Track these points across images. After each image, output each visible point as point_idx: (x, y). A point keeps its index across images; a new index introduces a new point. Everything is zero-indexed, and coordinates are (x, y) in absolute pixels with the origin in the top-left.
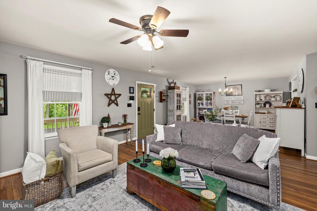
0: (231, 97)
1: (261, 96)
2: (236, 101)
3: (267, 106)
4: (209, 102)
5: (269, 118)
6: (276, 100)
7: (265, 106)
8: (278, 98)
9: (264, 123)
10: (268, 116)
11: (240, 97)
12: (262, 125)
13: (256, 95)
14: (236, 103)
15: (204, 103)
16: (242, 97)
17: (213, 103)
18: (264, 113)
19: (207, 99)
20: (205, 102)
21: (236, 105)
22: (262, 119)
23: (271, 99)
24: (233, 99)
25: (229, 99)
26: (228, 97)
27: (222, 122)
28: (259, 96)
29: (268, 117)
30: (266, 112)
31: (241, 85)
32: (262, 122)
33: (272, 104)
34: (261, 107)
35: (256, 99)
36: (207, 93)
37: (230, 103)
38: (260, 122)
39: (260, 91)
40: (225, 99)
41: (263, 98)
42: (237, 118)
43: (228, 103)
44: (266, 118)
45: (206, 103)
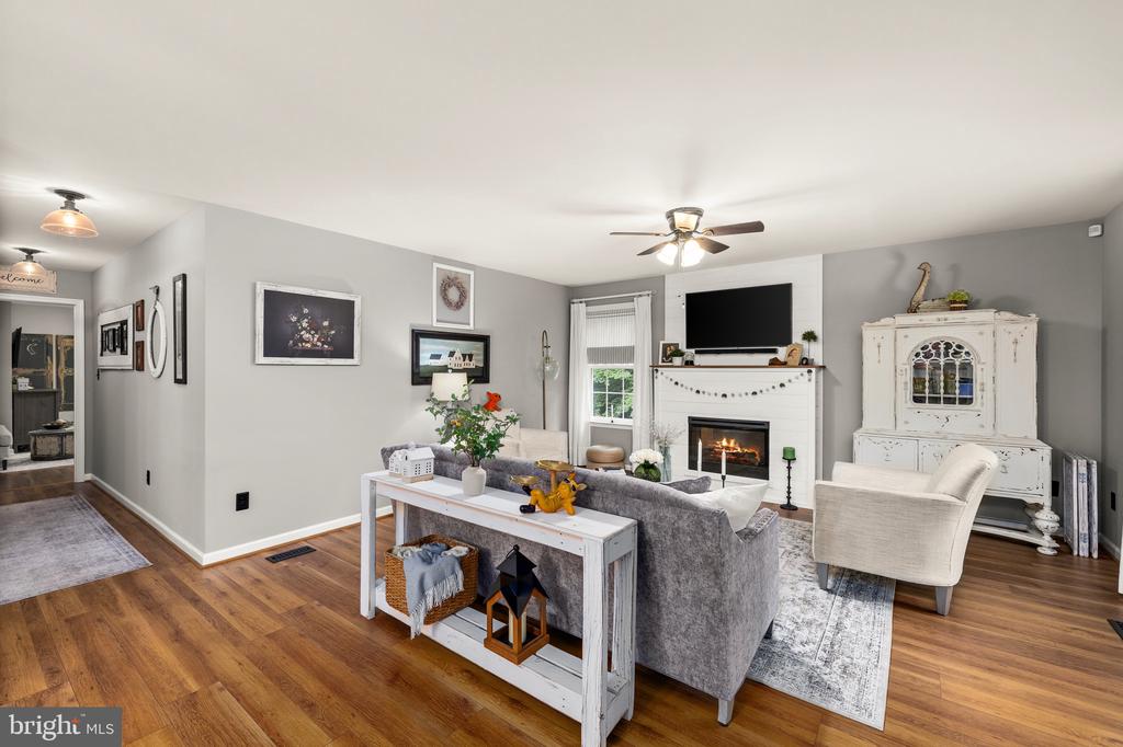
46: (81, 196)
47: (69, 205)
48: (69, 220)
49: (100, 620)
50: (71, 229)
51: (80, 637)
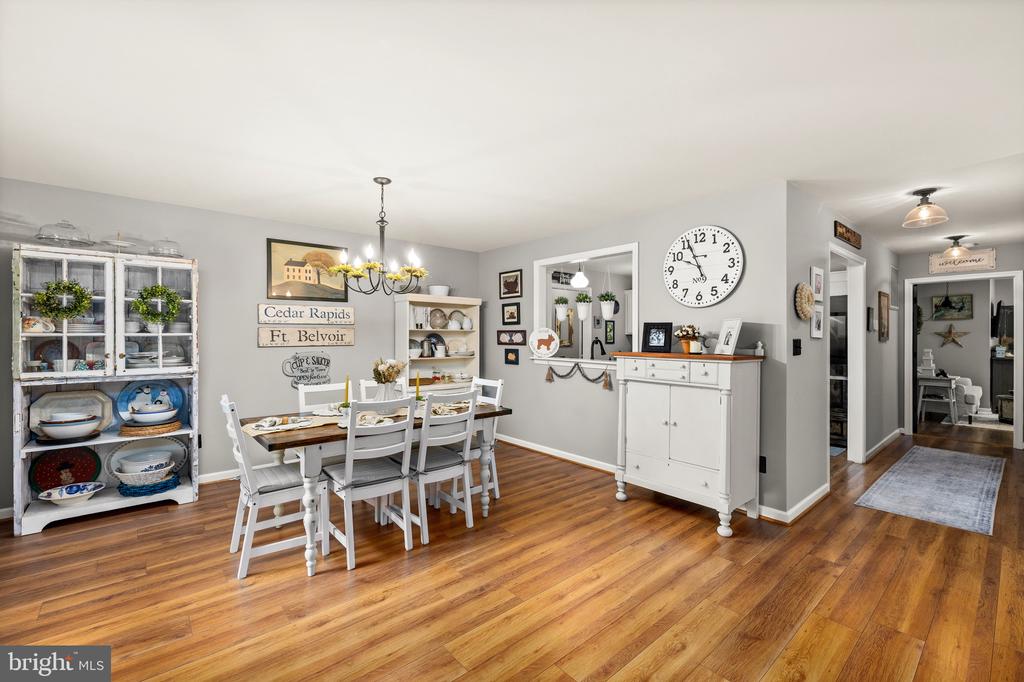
0: (296, 306)
1: (418, 311)
2: (322, 331)
3: (441, 350)
6: (462, 327)
7: (432, 352)
8: (467, 324)
11: (338, 308)
14: (321, 342)
16: (348, 308)
20: (117, 330)
21: (318, 352)
23: (446, 326)
24: (306, 319)
25: (283, 320)
26: (282, 306)
34: (421, 356)
36: (141, 260)
37: (293, 338)
40: (263, 319)
43: (278, 341)
45: (128, 339)
46: (933, 190)
47: (925, 201)
48: (924, 214)
49: (904, 548)
50: (923, 221)
51: (881, 549)
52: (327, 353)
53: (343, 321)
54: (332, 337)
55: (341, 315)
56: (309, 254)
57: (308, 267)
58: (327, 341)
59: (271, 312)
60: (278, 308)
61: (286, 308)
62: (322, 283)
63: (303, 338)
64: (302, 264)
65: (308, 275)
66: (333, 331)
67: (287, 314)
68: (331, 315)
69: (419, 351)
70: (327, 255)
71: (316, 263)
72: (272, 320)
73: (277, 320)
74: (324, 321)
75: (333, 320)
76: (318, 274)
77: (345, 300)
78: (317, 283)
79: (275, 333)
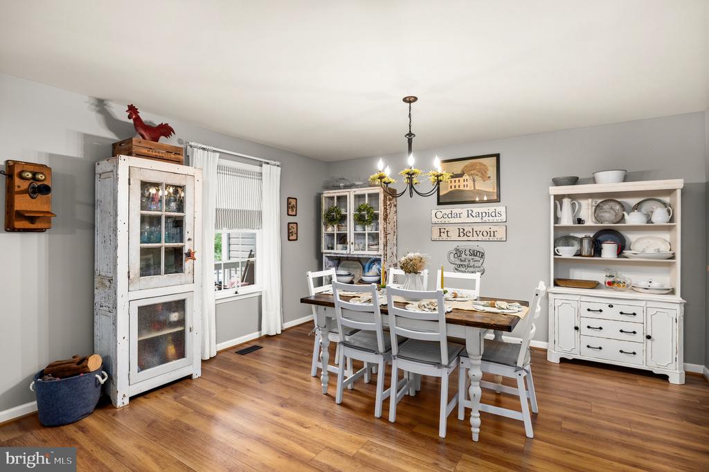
0: (456, 209)
1: (580, 204)
2: (477, 228)
3: (609, 250)
4: (368, 230)
5: (617, 309)
6: (649, 221)
7: (597, 251)
8: (660, 216)
9: (597, 333)
10: (611, 302)
11: (491, 208)
12: (586, 341)
13: (559, 198)
14: (475, 238)
15: (351, 238)
16: (500, 208)
17: (382, 236)
18: (594, 285)
19: (360, 220)
22: (584, 313)
23: (622, 219)
24: (464, 219)
25: (447, 220)
26: (447, 210)
27: (381, 348)
28: (573, 205)
29: (611, 306)
30: (601, 277)
31: (498, 156)
32: (584, 329)
33: (627, 243)
34: (579, 254)
35: (557, 220)
36: (359, 191)
37: (454, 235)
38: (576, 328)
39: (574, 181)
40: (434, 220)
41: (586, 211)
42: (458, 332)
43: (444, 236)
44: (605, 308)
45: (356, 234)
52: (482, 247)
53: (495, 219)
54: (485, 234)
55: (493, 214)
56: (466, 166)
57: (466, 177)
58: (480, 237)
59: (439, 215)
60: (444, 211)
61: (448, 211)
62: (477, 188)
63: (462, 234)
64: (461, 175)
65: (466, 183)
66: (486, 228)
67: (450, 216)
68: (484, 214)
69: (575, 248)
70: (481, 164)
71: (472, 172)
72: (440, 220)
73: (443, 220)
74: (478, 220)
75: (486, 219)
76: (474, 181)
77: (498, 200)
78: (473, 188)
79: (442, 231)
